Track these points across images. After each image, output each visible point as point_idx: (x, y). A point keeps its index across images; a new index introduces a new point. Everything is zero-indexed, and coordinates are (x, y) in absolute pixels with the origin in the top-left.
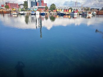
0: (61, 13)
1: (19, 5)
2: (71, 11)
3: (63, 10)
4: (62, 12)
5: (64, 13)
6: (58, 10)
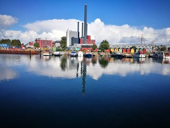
0: (118, 55)
1: (54, 43)
2: (135, 51)
3: (121, 50)
4: (119, 53)
5: (123, 54)
6: (112, 50)
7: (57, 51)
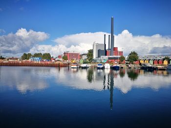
0: (149, 67)
1: (81, 56)
2: (169, 62)
3: (151, 62)
4: (150, 65)
5: (155, 66)
6: (142, 62)
7: (84, 63)
